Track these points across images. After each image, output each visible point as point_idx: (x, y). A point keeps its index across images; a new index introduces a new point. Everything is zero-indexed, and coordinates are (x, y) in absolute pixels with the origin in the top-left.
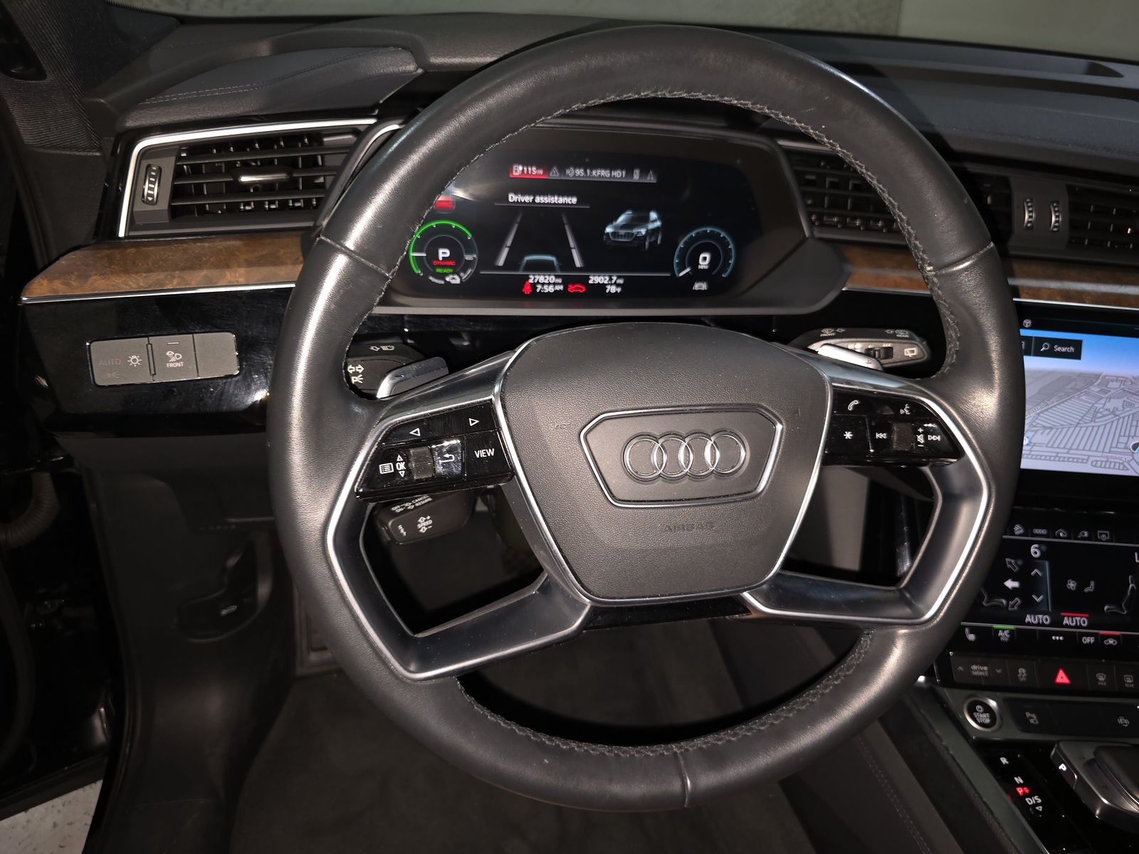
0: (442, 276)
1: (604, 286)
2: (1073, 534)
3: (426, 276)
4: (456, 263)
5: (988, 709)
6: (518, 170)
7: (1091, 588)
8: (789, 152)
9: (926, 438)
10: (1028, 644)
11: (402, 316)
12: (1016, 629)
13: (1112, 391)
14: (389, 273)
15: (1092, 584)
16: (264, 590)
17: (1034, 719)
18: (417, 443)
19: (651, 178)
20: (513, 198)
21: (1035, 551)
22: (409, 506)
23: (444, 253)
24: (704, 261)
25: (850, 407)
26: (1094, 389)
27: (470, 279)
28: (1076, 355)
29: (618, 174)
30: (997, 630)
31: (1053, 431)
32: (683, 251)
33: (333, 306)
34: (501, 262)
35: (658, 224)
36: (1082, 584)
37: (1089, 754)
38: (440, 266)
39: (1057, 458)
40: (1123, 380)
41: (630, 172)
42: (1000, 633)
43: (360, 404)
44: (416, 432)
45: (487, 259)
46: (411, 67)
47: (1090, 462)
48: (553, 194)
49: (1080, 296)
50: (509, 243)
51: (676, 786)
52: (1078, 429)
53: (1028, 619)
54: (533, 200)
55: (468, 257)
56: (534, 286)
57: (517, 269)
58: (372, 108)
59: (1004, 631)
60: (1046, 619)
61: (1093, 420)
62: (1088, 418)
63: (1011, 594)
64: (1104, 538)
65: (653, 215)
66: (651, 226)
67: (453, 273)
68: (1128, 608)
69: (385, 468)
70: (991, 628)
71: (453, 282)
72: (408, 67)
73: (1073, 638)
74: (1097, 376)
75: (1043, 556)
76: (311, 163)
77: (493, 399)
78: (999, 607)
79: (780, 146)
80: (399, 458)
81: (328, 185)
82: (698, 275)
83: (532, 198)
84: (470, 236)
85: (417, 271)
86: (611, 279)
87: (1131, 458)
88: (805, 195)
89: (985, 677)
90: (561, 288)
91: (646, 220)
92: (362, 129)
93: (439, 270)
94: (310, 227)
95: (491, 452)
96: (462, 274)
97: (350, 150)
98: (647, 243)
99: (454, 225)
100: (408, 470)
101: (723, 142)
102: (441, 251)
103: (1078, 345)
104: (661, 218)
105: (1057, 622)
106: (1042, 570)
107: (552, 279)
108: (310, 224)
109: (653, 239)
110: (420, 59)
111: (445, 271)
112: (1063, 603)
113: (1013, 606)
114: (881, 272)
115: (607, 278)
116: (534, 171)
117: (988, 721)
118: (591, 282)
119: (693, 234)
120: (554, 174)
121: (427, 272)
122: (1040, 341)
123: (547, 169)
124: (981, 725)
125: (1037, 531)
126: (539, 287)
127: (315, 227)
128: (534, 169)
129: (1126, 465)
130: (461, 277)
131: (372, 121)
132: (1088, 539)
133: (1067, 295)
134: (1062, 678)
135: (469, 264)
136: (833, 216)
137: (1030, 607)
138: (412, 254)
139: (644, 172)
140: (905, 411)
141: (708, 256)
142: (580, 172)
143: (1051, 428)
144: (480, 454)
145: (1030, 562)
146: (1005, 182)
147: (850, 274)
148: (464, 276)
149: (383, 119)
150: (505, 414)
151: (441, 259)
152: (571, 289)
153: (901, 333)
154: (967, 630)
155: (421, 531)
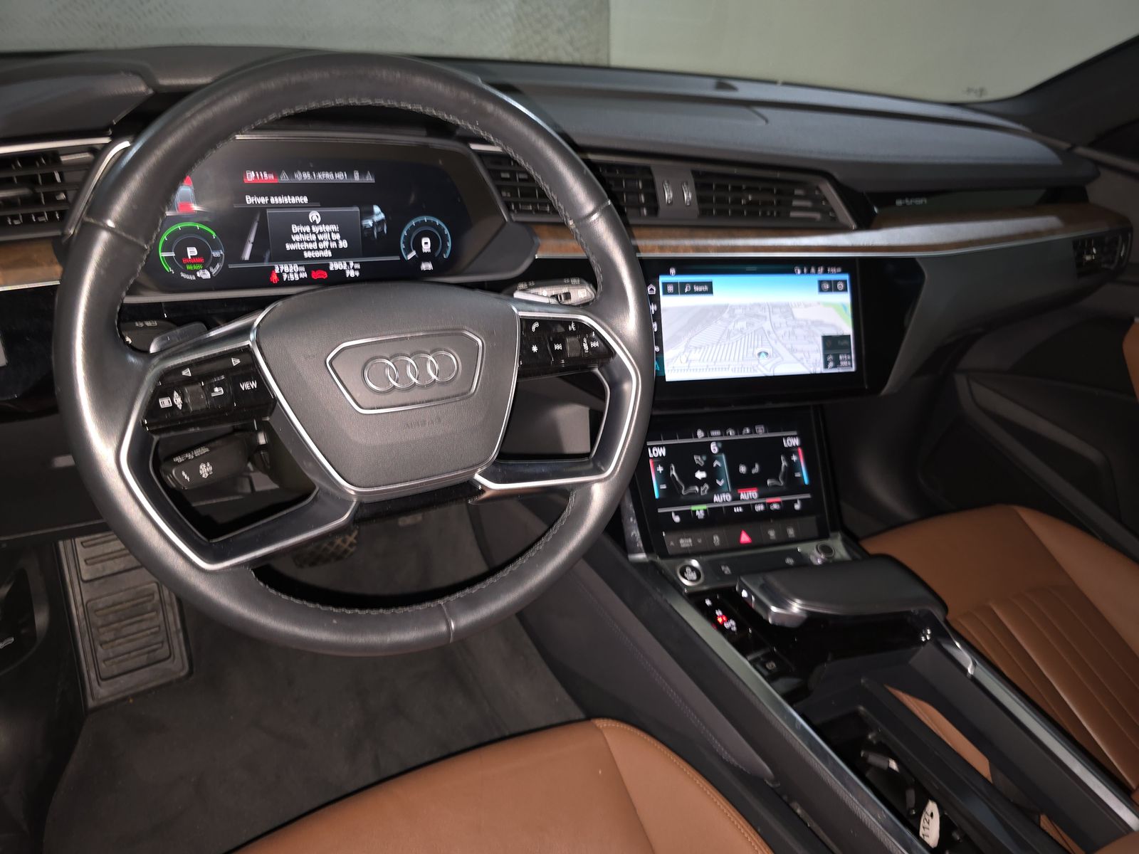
0: (194, 272)
1: (344, 271)
2: (738, 431)
3: (177, 273)
4: (205, 259)
5: (693, 569)
6: (251, 176)
7: (756, 469)
8: (480, 154)
9: (589, 345)
10: (719, 518)
11: (160, 303)
12: (709, 509)
13: (738, 316)
14: (147, 244)
15: (757, 466)
16: (41, 619)
17: (727, 570)
18: (188, 381)
19: (369, 179)
20: (250, 200)
21: (714, 448)
22: (189, 456)
23: (192, 251)
24: (426, 244)
25: (533, 328)
26: (726, 315)
27: (220, 273)
28: (710, 291)
29: (341, 176)
30: (695, 512)
31: (702, 350)
32: (407, 238)
33: (102, 272)
34: (247, 256)
35: (382, 216)
36: (750, 467)
37: (761, 581)
38: (189, 264)
39: (708, 368)
40: (744, 307)
41: (350, 174)
42: (697, 513)
43: (134, 356)
44: (187, 373)
45: (234, 254)
46: (142, 88)
47: (730, 369)
48: (286, 195)
49: (706, 249)
50: (252, 238)
51: (444, 628)
52: (718, 346)
53: (716, 498)
54: (269, 201)
55: (216, 254)
56: (280, 275)
57: (262, 260)
58: (107, 129)
59: (700, 510)
60: (728, 497)
61: (728, 337)
62: (725, 336)
63: (700, 483)
64: (761, 432)
65: (377, 209)
66: (376, 218)
67: (203, 269)
68: (784, 479)
69: (165, 403)
70: (690, 510)
71: (204, 277)
72: (141, 88)
73: (748, 508)
74: (726, 306)
75: (720, 451)
76: (50, 179)
77: (251, 345)
78: (693, 494)
79: (474, 151)
80: (176, 394)
81: (70, 199)
82: (422, 257)
83: (267, 200)
84: (214, 235)
85: (168, 269)
86: (348, 264)
87: (757, 363)
88: (499, 189)
89: (690, 547)
90: (304, 275)
91: (371, 213)
92: (98, 147)
93: (189, 267)
94: (58, 236)
95: (254, 385)
96: (211, 269)
97: (90, 167)
98: (375, 233)
99: (198, 226)
100: (184, 404)
101: (425, 147)
102: (189, 250)
103: (710, 284)
104: (383, 210)
105: (736, 498)
106: (720, 460)
107: (296, 267)
108: (58, 233)
109: (380, 229)
110: (149, 82)
111: (196, 267)
112: (739, 483)
113: (704, 491)
114: (563, 242)
115: (345, 264)
116: (267, 177)
117: (695, 578)
118: (331, 269)
119: (413, 223)
120: (284, 178)
121: (178, 271)
122: (683, 284)
123: (277, 174)
124: (692, 581)
125: (713, 433)
126: (285, 276)
127: (63, 235)
128: (265, 175)
129: (756, 368)
130: (211, 273)
131: (106, 140)
132: (751, 433)
133: (697, 249)
134: (745, 538)
135: (216, 260)
136: (528, 204)
137: (715, 489)
138: (162, 255)
139: (362, 174)
140: (572, 327)
141: (428, 240)
142: (307, 176)
143: (700, 348)
144: (245, 386)
145: (711, 458)
146: (648, 170)
147: (538, 246)
148: (214, 271)
149: (116, 138)
150: (262, 354)
151: (190, 257)
152: (316, 275)
153: (574, 281)
154: (673, 514)
155: (204, 476)
